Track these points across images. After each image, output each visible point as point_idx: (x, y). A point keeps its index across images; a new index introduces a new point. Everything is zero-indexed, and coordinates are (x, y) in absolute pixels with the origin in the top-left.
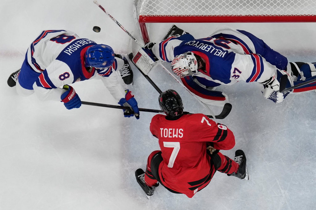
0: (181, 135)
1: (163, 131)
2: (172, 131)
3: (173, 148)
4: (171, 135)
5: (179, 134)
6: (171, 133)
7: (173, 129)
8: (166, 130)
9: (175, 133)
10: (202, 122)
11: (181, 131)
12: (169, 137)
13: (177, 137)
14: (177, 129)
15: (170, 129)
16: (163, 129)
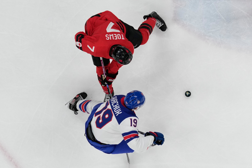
0: (107, 36)
1: (122, 38)
2: (115, 38)
3: (112, 28)
4: (114, 36)
5: (109, 36)
6: (115, 37)
7: (114, 39)
8: (119, 38)
9: (112, 37)
10: (94, 47)
11: (108, 38)
12: (116, 35)
13: (110, 35)
14: (111, 39)
15: (117, 39)
16: (122, 39)
